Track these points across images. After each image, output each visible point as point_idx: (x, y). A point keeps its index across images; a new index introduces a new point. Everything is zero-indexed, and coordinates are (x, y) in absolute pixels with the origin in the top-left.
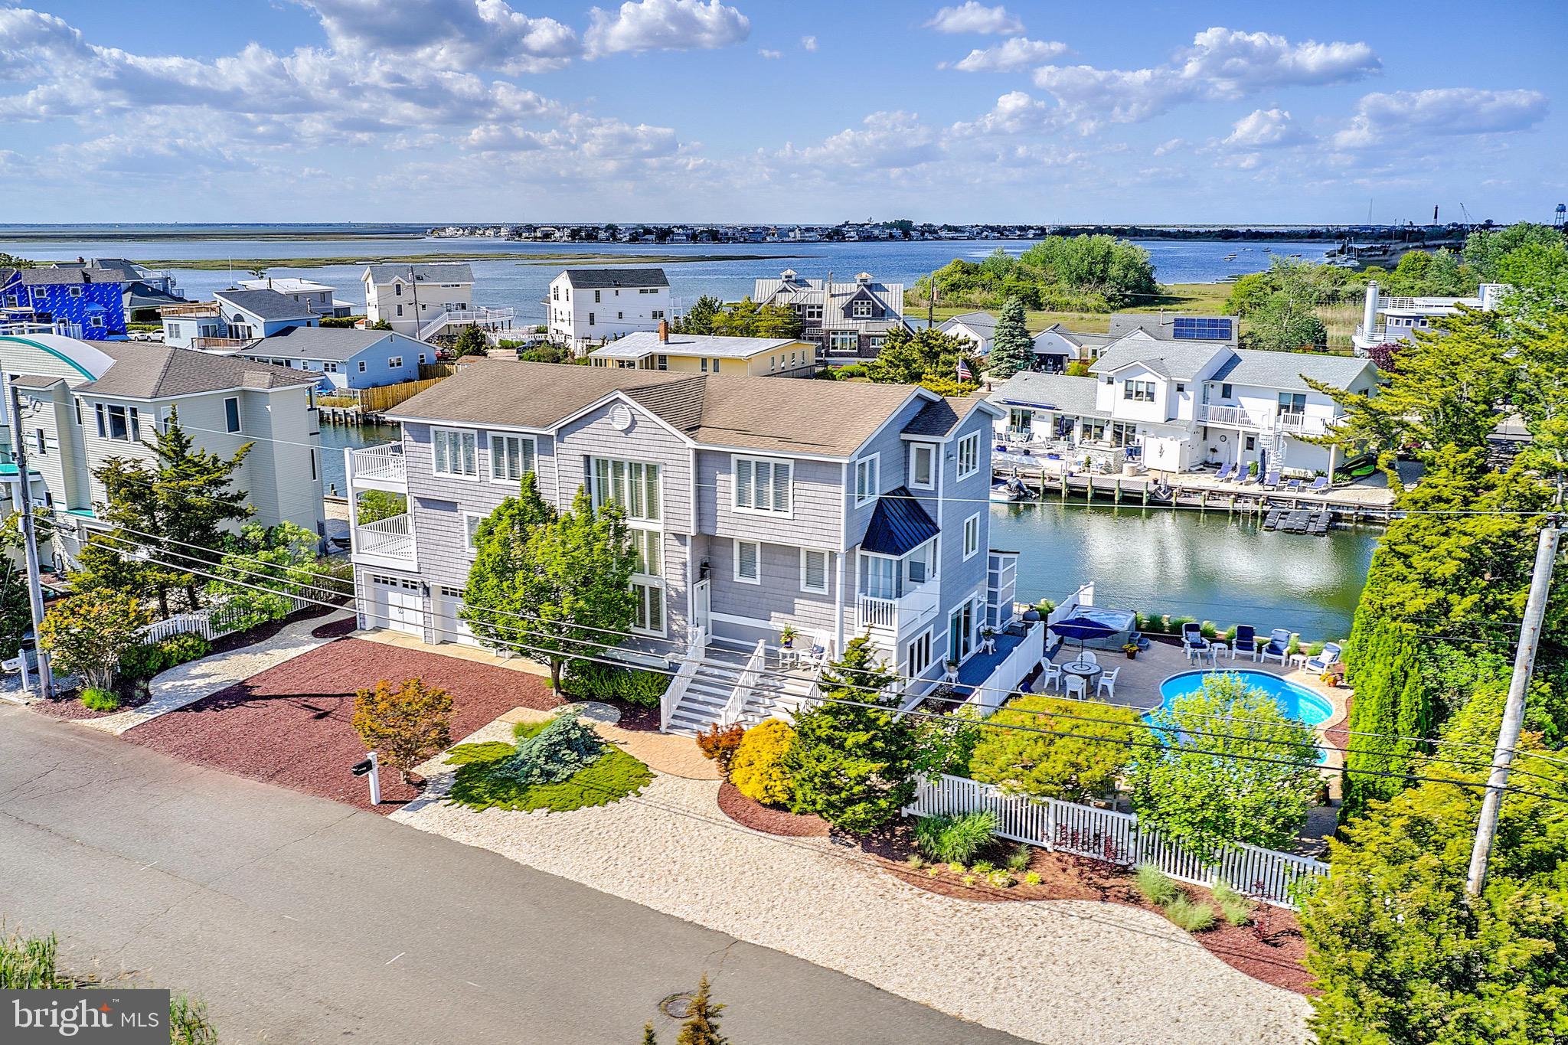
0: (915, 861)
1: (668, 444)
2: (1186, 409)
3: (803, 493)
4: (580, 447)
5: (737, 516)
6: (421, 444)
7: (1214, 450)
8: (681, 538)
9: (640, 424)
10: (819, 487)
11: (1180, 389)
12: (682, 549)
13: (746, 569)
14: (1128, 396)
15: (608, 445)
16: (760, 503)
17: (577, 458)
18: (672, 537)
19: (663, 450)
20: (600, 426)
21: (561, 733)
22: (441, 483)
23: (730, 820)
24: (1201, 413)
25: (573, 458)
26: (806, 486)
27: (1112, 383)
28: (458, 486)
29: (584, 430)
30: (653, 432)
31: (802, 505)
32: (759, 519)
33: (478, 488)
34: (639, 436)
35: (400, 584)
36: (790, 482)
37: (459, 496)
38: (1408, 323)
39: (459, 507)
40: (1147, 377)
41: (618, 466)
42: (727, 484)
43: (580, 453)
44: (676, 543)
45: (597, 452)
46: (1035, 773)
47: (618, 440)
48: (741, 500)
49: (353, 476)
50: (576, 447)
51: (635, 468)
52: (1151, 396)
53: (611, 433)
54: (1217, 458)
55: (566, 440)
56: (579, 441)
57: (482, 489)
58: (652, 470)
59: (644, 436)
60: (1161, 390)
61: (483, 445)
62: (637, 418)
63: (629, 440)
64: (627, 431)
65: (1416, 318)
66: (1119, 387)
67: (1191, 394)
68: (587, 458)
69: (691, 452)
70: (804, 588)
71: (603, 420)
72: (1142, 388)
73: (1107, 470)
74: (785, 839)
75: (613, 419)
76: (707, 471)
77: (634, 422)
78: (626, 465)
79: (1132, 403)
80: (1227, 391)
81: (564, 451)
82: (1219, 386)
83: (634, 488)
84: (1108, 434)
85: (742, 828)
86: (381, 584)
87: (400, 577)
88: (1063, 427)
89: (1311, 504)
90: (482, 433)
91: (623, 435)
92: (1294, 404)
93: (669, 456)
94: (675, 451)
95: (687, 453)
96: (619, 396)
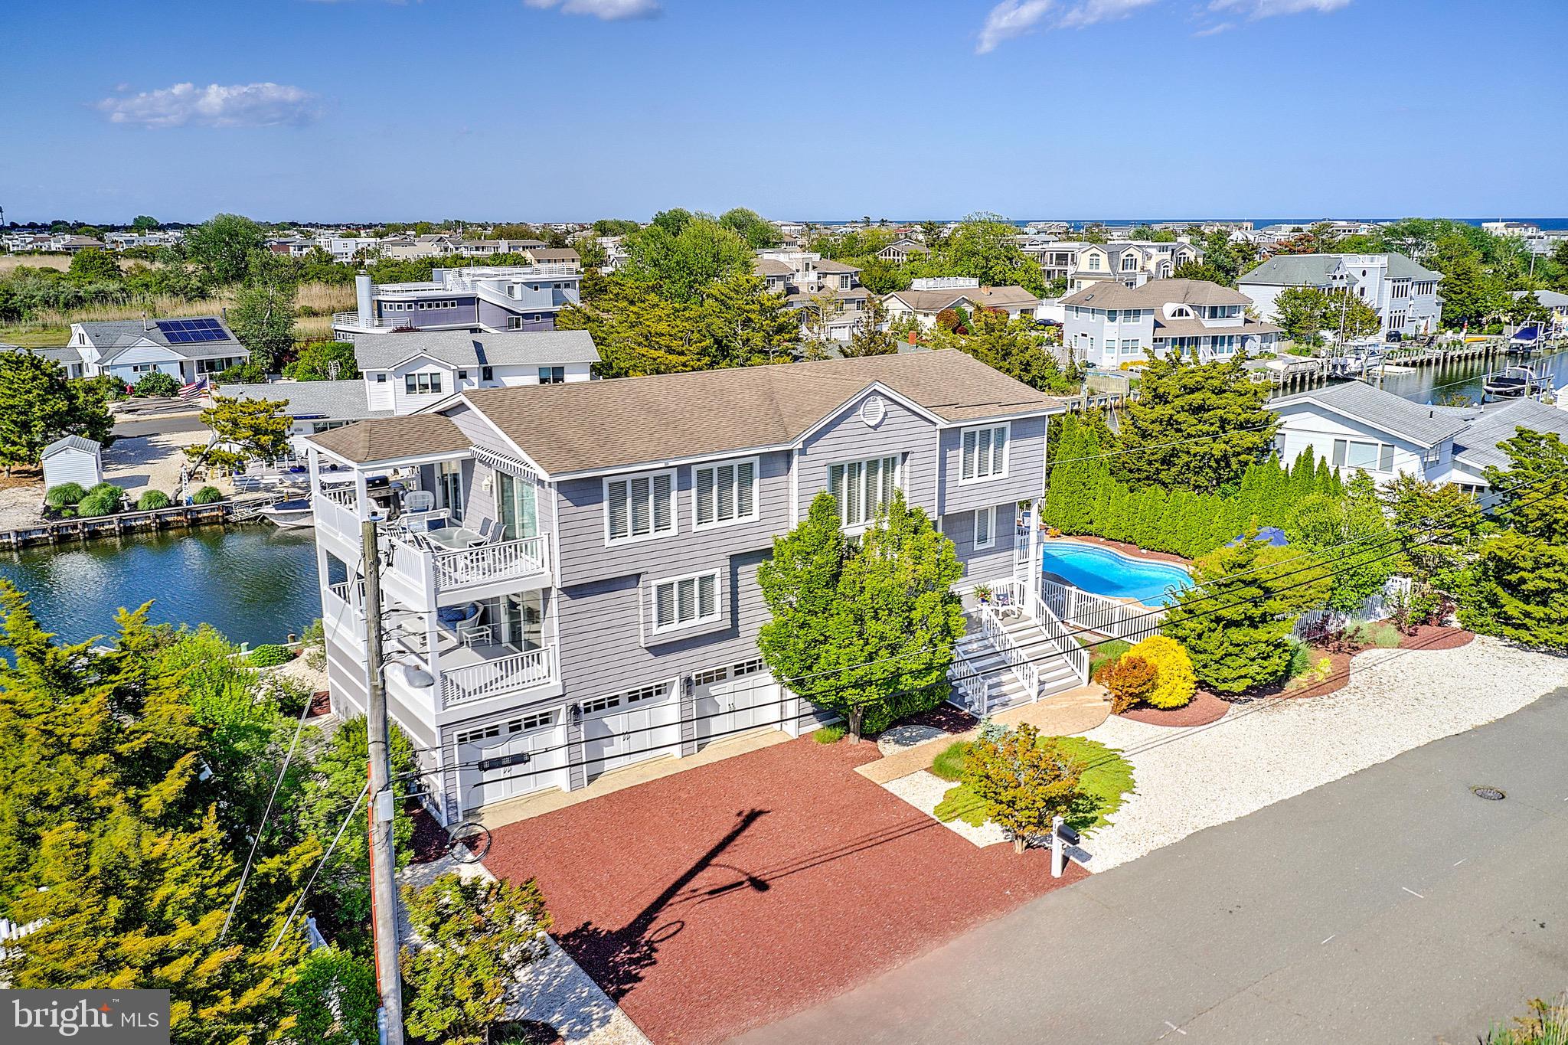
1: (917, 431)
3: (1016, 450)
10: (1028, 442)
11: (463, 375)
14: (411, 388)
15: (855, 445)
16: (980, 471)
17: (821, 470)
19: (908, 438)
20: (849, 426)
22: (615, 555)
25: (816, 470)
26: (1019, 444)
27: (384, 380)
28: (644, 550)
29: (830, 435)
30: (903, 420)
31: (1016, 462)
32: (981, 485)
33: (674, 544)
34: (889, 428)
35: (504, 732)
36: (1008, 444)
37: (645, 564)
39: (643, 578)
40: (431, 368)
41: (855, 469)
42: (957, 459)
43: (826, 462)
47: (867, 437)
48: (967, 472)
50: (821, 456)
51: (872, 466)
52: (437, 386)
53: (860, 432)
55: (809, 451)
56: (824, 449)
57: (679, 543)
58: (891, 463)
60: (448, 379)
61: (685, 485)
62: (888, 409)
63: (878, 436)
64: (875, 427)
66: (397, 383)
72: (427, 380)
75: (865, 415)
77: (886, 415)
78: (864, 465)
79: (416, 397)
80: (488, 374)
81: (806, 465)
82: (480, 369)
83: (870, 488)
90: (684, 471)
93: (918, 443)
94: (923, 436)
95: (932, 435)
96: (876, 388)
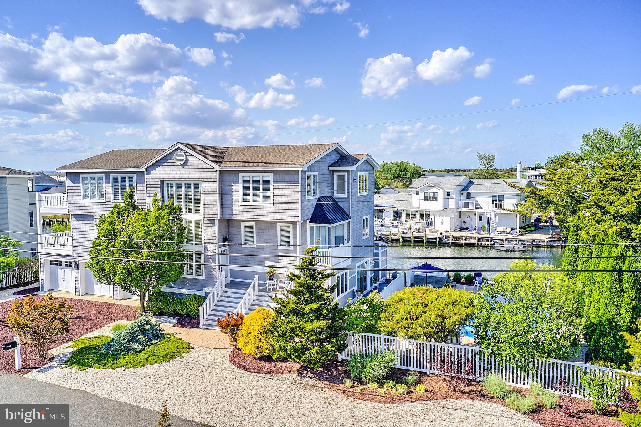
0: (348, 383)
1: (205, 170)
2: (452, 203)
3: (278, 190)
4: (158, 177)
5: (242, 207)
6: (75, 185)
7: (464, 222)
8: (212, 221)
9: (190, 161)
10: (287, 187)
11: (449, 194)
12: (213, 228)
13: (249, 240)
14: (426, 198)
15: (173, 174)
16: (256, 198)
17: (157, 183)
18: (208, 222)
19: (202, 173)
20: (169, 164)
21: (139, 326)
22: (85, 205)
23: (235, 367)
24: (459, 205)
25: (154, 183)
26: (280, 187)
27: (418, 194)
28: (94, 206)
29: (161, 167)
30: (197, 164)
31: (278, 197)
32: (254, 207)
33: (105, 206)
34: (190, 167)
35: (63, 264)
36: (271, 186)
37: (95, 211)
38: (536, 178)
39: (94, 217)
40: (434, 190)
41: (179, 186)
42: (237, 189)
43: (159, 180)
44: (210, 225)
45: (167, 178)
46: (419, 322)
47: (179, 171)
48: (245, 197)
49: (40, 207)
50: (156, 177)
51: (188, 186)
52: (436, 198)
53: (175, 167)
54: (466, 226)
55: (151, 173)
56: (158, 174)
57: (107, 206)
58: (197, 187)
59: (192, 167)
60: (440, 195)
61: (107, 182)
62: (188, 157)
63: (184, 170)
64: (183, 165)
65: (539, 176)
66: (422, 196)
67: (454, 196)
68: (162, 182)
69: (218, 173)
70: (279, 247)
71: (171, 161)
72: (432, 195)
73: (419, 231)
74: (269, 376)
75: (176, 159)
76: (227, 183)
77: (187, 160)
78: (183, 185)
79: (428, 202)
80: (469, 196)
81: (150, 180)
82: (465, 193)
83: (188, 197)
84: (418, 216)
85: (243, 371)
86: (54, 266)
87: (63, 260)
88: (397, 215)
89: (512, 241)
90: (107, 174)
91: (181, 167)
92: (499, 199)
93: (206, 177)
94: (209, 173)
95: (215, 173)
96: (179, 146)
